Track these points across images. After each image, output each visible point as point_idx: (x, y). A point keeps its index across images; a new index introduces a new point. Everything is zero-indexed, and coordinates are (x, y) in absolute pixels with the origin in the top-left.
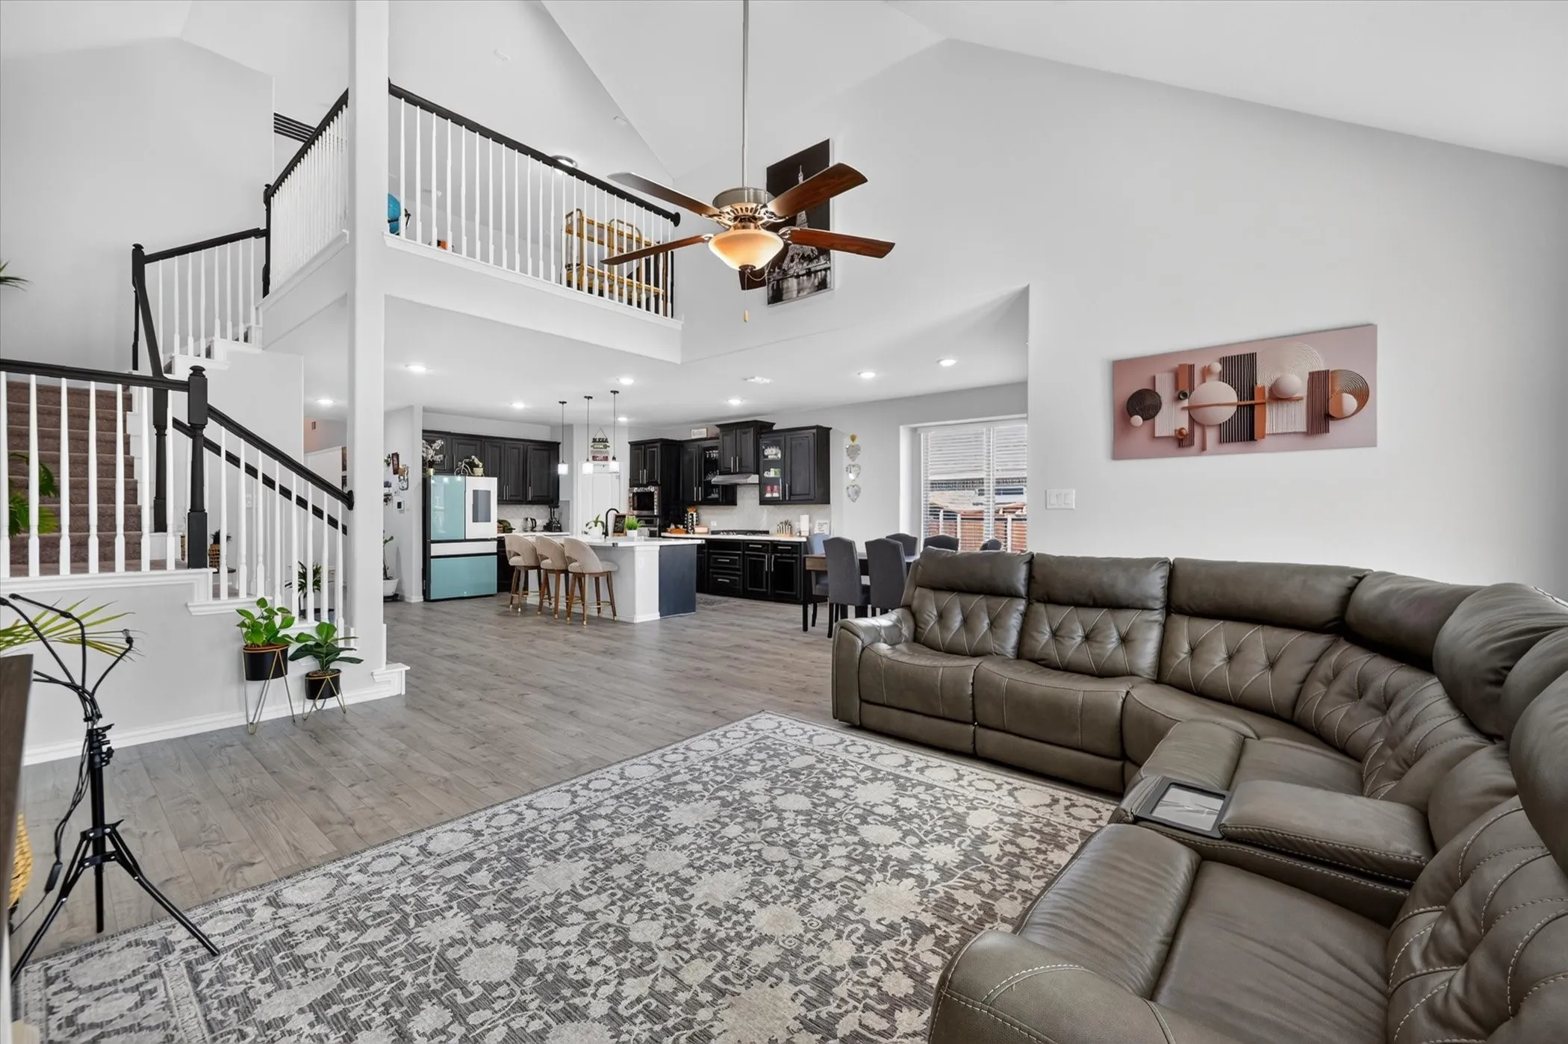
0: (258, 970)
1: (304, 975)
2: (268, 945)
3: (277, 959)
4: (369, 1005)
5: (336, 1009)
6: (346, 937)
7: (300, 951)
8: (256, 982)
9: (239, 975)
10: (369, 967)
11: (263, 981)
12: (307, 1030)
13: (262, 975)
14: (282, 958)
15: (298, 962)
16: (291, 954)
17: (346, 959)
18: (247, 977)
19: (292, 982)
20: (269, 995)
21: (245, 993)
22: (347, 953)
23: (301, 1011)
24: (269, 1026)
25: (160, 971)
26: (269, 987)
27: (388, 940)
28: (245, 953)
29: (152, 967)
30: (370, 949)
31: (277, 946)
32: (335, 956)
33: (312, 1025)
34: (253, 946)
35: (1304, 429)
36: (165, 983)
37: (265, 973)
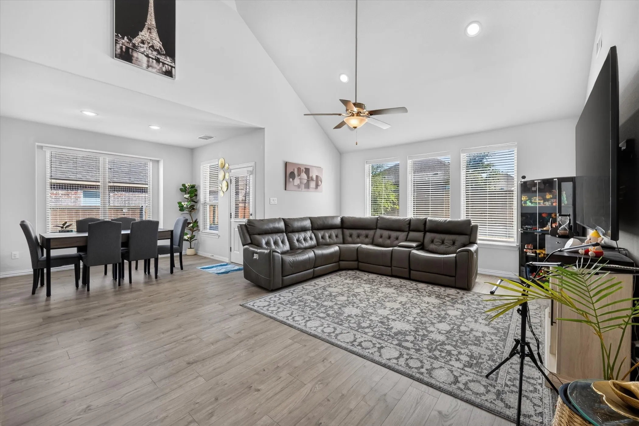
0: (481, 363)
1: (474, 353)
2: (473, 368)
3: (475, 362)
4: (470, 338)
5: (476, 342)
6: (455, 353)
7: (468, 359)
8: (485, 360)
9: (486, 366)
10: (460, 343)
11: (483, 359)
12: (484, 343)
13: (482, 361)
14: (473, 361)
15: (471, 357)
16: (470, 360)
17: (462, 348)
18: (485, 363)
19: (477, 353)
20: (485, 355)
21: (489, 360)
22: (459, 349)
23: (482, 347)
24: (490, 350)
25: (505, 385)
26: (483, 357)
27: (449, 344)
28: (480, 370)
29: (507, 389)
30: (455, 346)
31: (471, 366)
32: (463, 351)
33: (483, 343)
34: (476, 371)
35: (315, 187)
36: (505, 380)
37: (480, 361)
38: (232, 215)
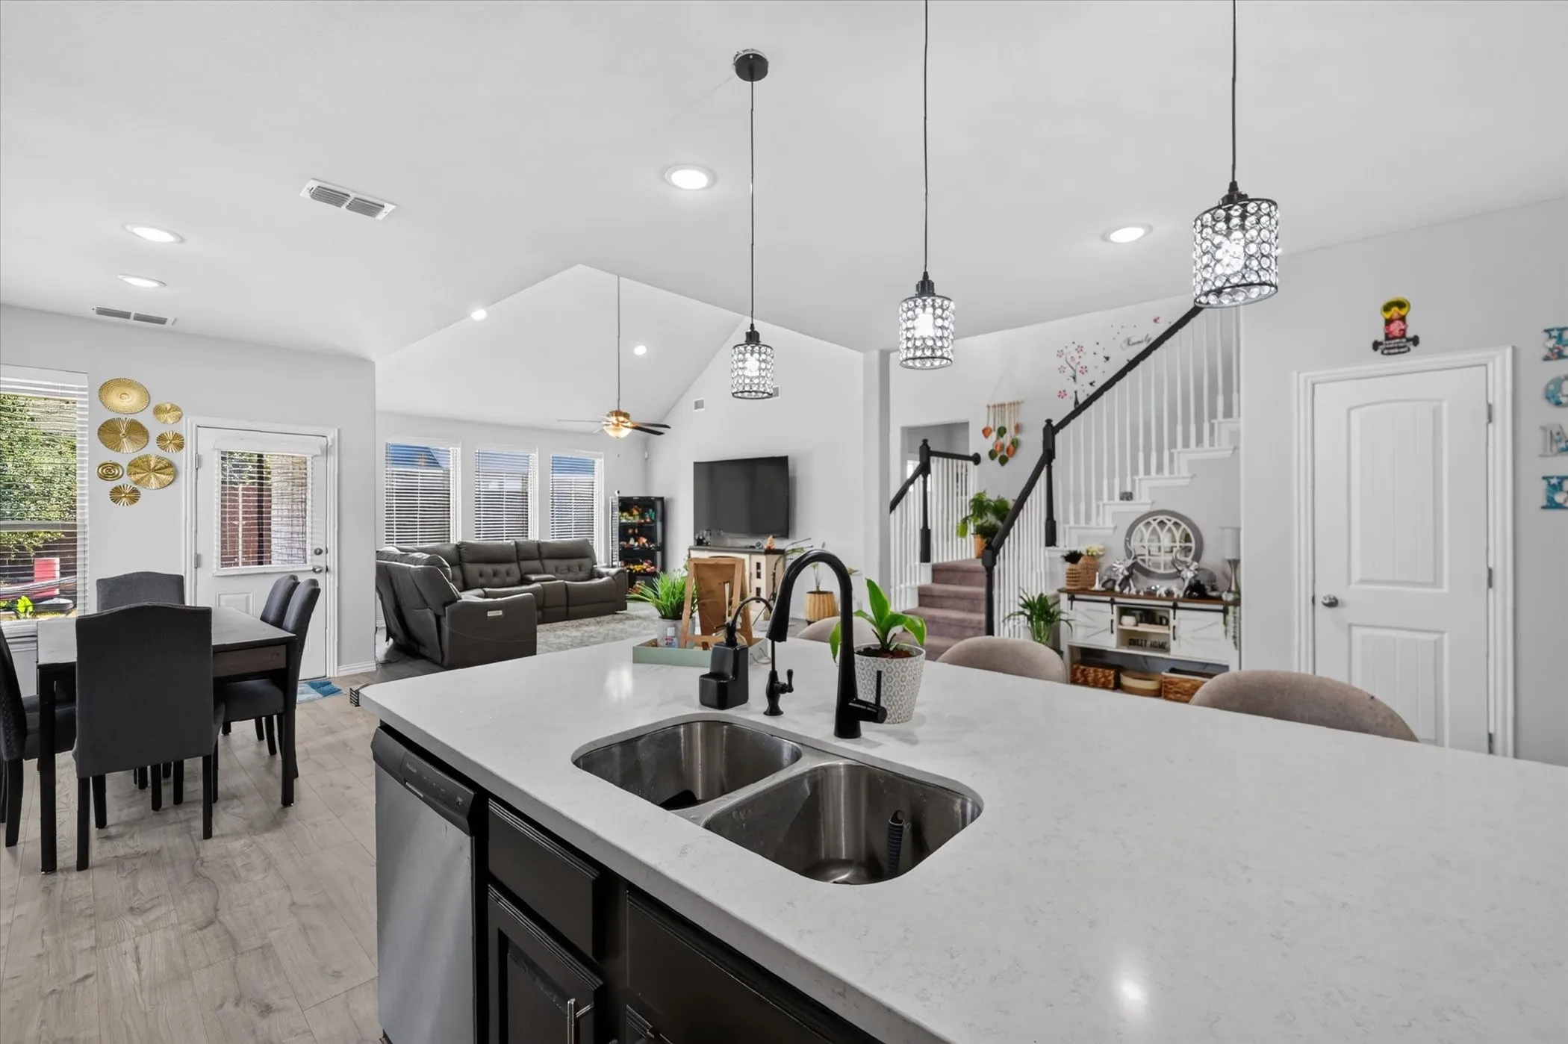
38: (204, 561)
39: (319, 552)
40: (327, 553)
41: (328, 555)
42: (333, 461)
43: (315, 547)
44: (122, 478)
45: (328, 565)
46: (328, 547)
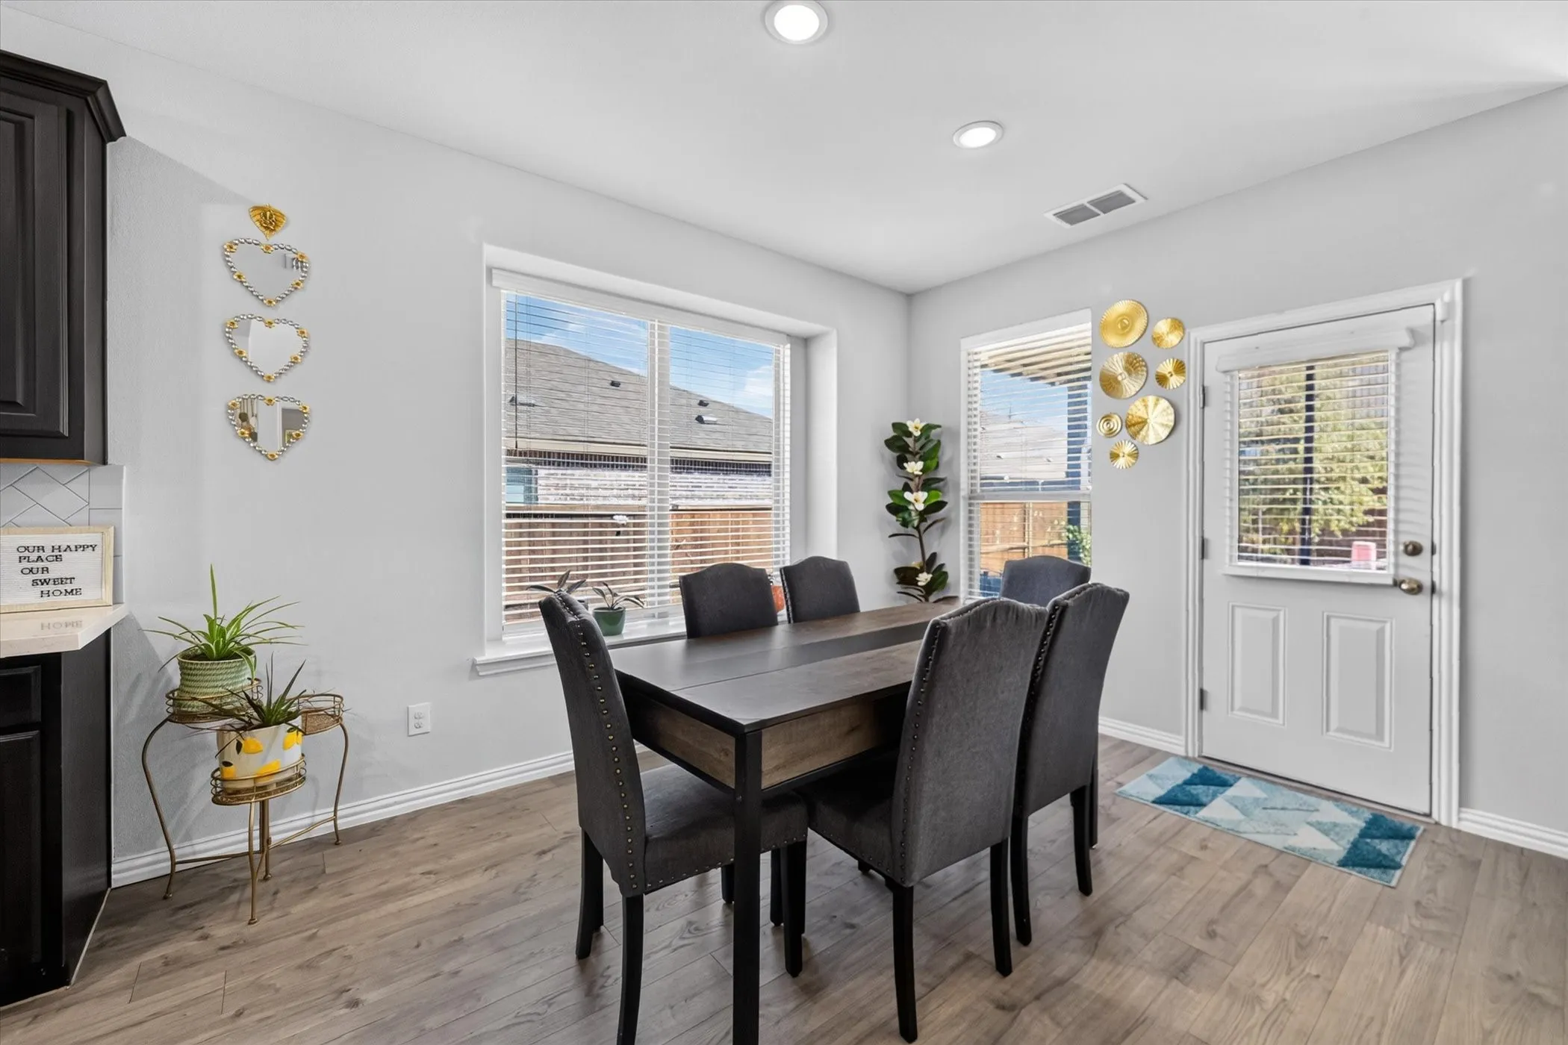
38: (1212, 549)
39: (1415, 550)
40: (1433, 552)
41: (1436, 557)
42: (1450, 353)
43: (1406, 539)
44: (1116, 437)
45: (1436, 579)
46: (1436, 541)
